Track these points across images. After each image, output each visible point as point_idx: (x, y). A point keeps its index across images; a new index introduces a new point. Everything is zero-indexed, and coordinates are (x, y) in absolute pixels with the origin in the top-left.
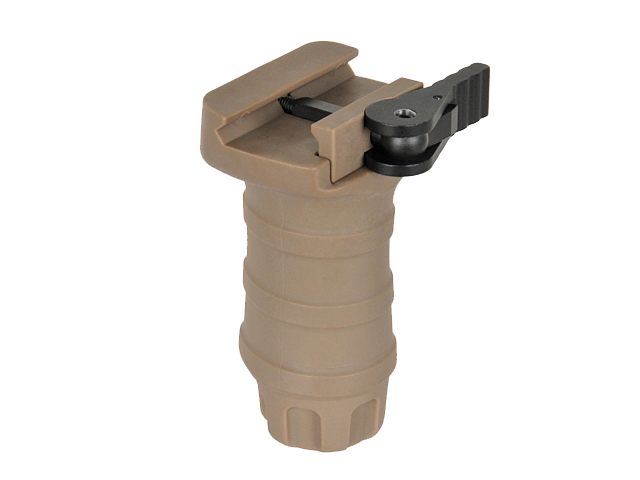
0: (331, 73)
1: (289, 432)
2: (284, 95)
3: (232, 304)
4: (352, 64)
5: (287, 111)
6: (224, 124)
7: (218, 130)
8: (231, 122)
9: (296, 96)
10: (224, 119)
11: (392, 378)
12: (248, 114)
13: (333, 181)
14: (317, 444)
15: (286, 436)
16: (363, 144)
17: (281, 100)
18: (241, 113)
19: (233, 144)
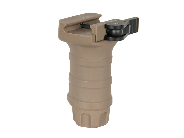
1: (82, 122)
5: (82, 27)
9: (84, 24)
10: (65, 25)
13: (96, 41)
14: (90, 126)
18: (70, 24)
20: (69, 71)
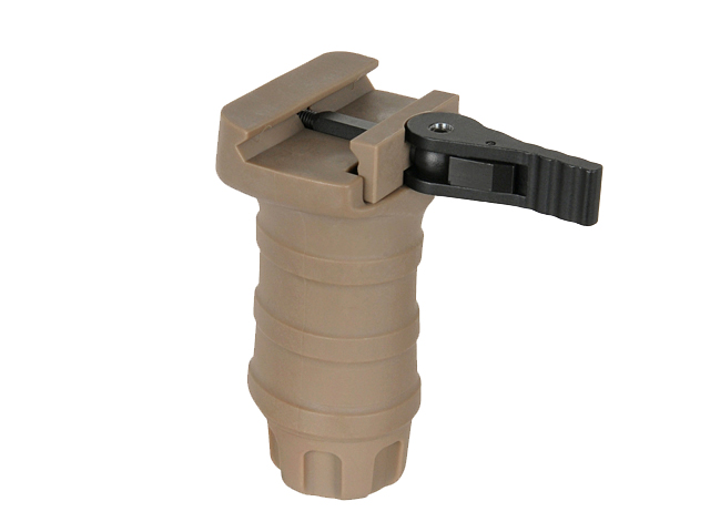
0: (351, 85)
2: (304, 109)
3: (240, 337)
4: (371, 76)
5: (307, 126)
6: (246, 138)
7: (239, 146)
8: (252, 136)
9: (315, 110)
10: (246, 133)
11: (415, 421)
12: (268, 129)
13: (374, 201)
14: (338, 492)
15: (302, 484)
16: (402, 162)
17: (301, 114)
18: (263, 127)
19: (254, 160)
20: (256, 282)
